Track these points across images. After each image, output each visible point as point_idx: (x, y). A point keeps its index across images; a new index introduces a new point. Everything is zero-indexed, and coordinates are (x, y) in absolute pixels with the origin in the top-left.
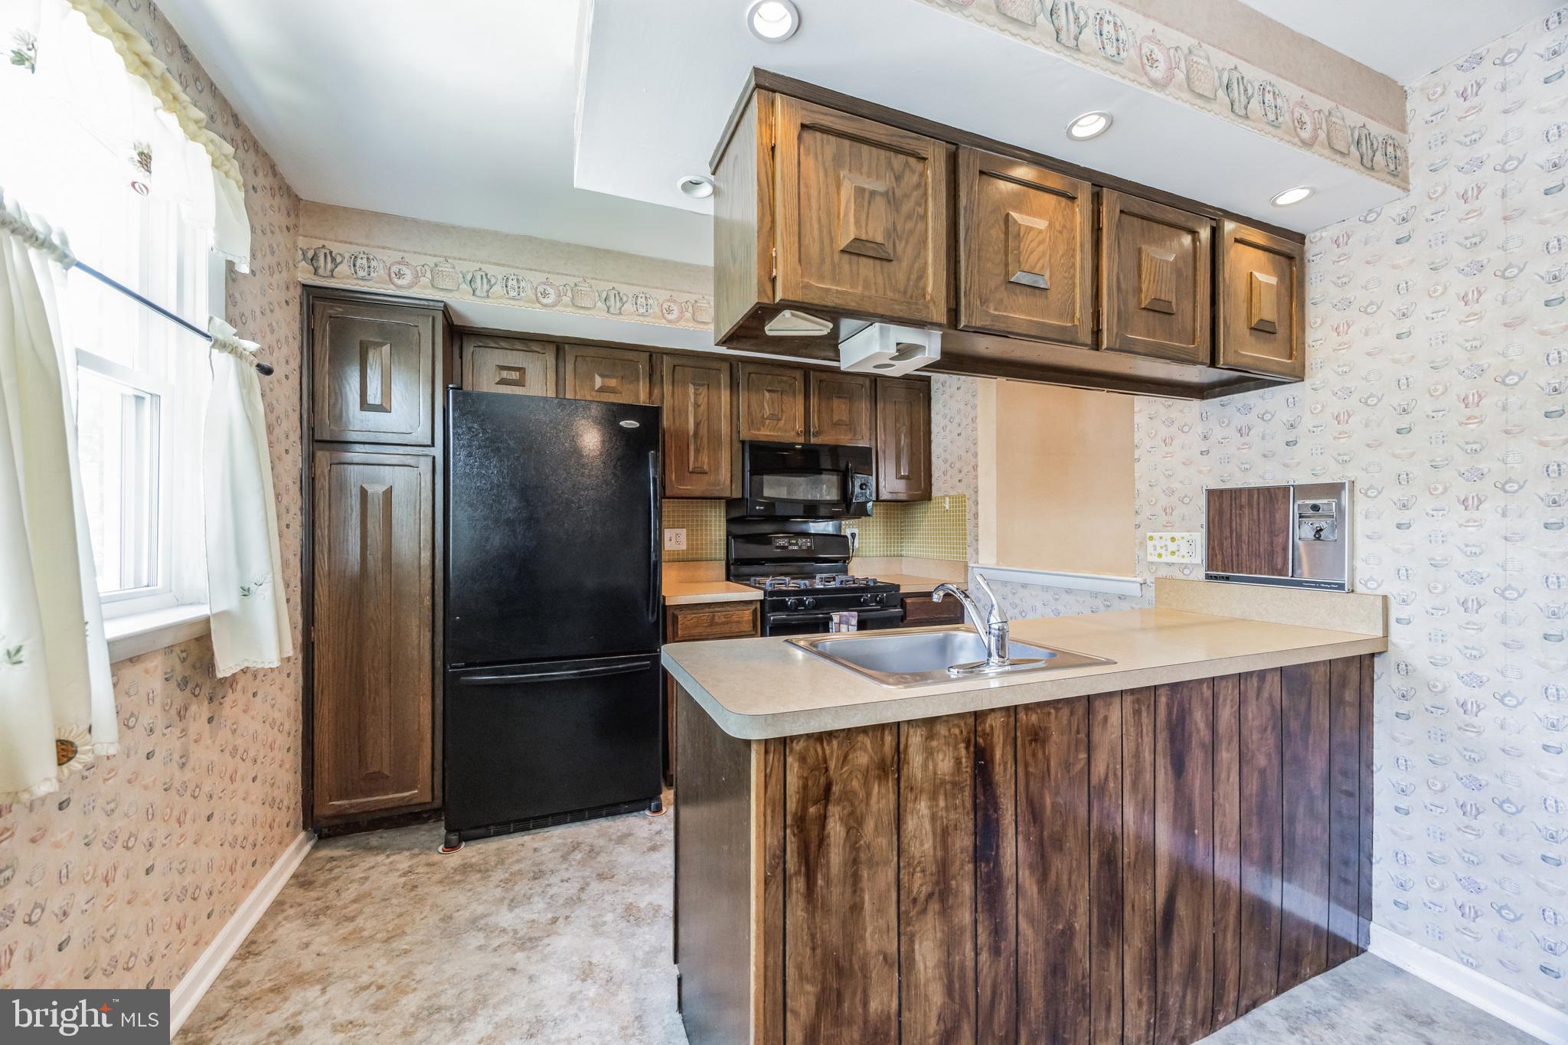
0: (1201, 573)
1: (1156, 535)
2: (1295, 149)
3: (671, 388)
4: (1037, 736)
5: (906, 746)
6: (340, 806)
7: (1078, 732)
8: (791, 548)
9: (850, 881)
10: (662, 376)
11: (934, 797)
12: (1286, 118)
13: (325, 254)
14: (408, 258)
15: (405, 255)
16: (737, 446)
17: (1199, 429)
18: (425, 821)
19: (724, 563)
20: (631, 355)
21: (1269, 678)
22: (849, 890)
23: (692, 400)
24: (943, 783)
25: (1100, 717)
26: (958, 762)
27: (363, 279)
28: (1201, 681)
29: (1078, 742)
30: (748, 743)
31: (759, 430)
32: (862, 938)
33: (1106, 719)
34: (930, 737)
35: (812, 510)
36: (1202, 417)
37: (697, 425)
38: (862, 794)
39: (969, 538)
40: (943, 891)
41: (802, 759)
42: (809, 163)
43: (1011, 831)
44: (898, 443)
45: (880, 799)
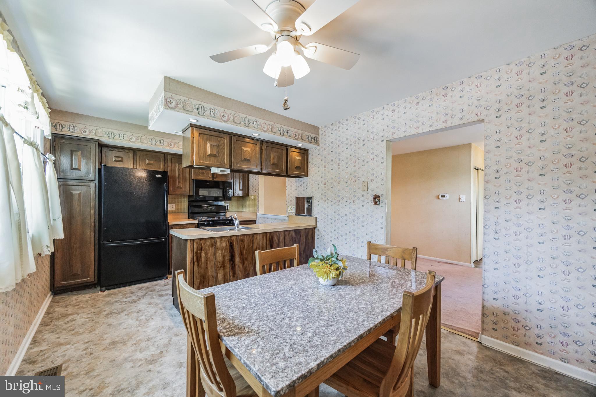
0: (295, 214)
1: (289, 206)
2: (294, 140)
3: (171, 164)
4: (242, 241)
5: (217, 242)
6: (63, 284)
7: (251, 240)
8: (208, 209)
9: (206, 264)
10: (168, 161)
11: (222, 250)
12: (292, 135)
13: (59, 125)
14: (87, 127)
15: (86, 126)
16: (191, 181)
17: (295, 184)
18: (90, 288)
19: (187, 214)
20: (158, 154)
21: (291, 232)
22: (205, 265)
23: (177, 167)
24: (224, 248)
25: (256, 237)
26: (227, 245)
27: (72, 132)
28: (276, 232)
29: (251, 242)
30: (187, 240)
31: (198, 176)
32: (208, 273)
33: (256, 238)
34: (221, 240)
35: (217, 199)
36: (296, 182)
37: (179, 175)
38: (208, 249)
39: (257, 207)
40: (223, 266)
41: (197, 243)
42: (201, 140)
43: (237, 256)
44: (239, 181)
45: (212, 250)
